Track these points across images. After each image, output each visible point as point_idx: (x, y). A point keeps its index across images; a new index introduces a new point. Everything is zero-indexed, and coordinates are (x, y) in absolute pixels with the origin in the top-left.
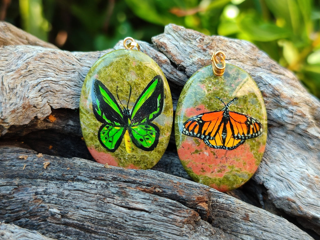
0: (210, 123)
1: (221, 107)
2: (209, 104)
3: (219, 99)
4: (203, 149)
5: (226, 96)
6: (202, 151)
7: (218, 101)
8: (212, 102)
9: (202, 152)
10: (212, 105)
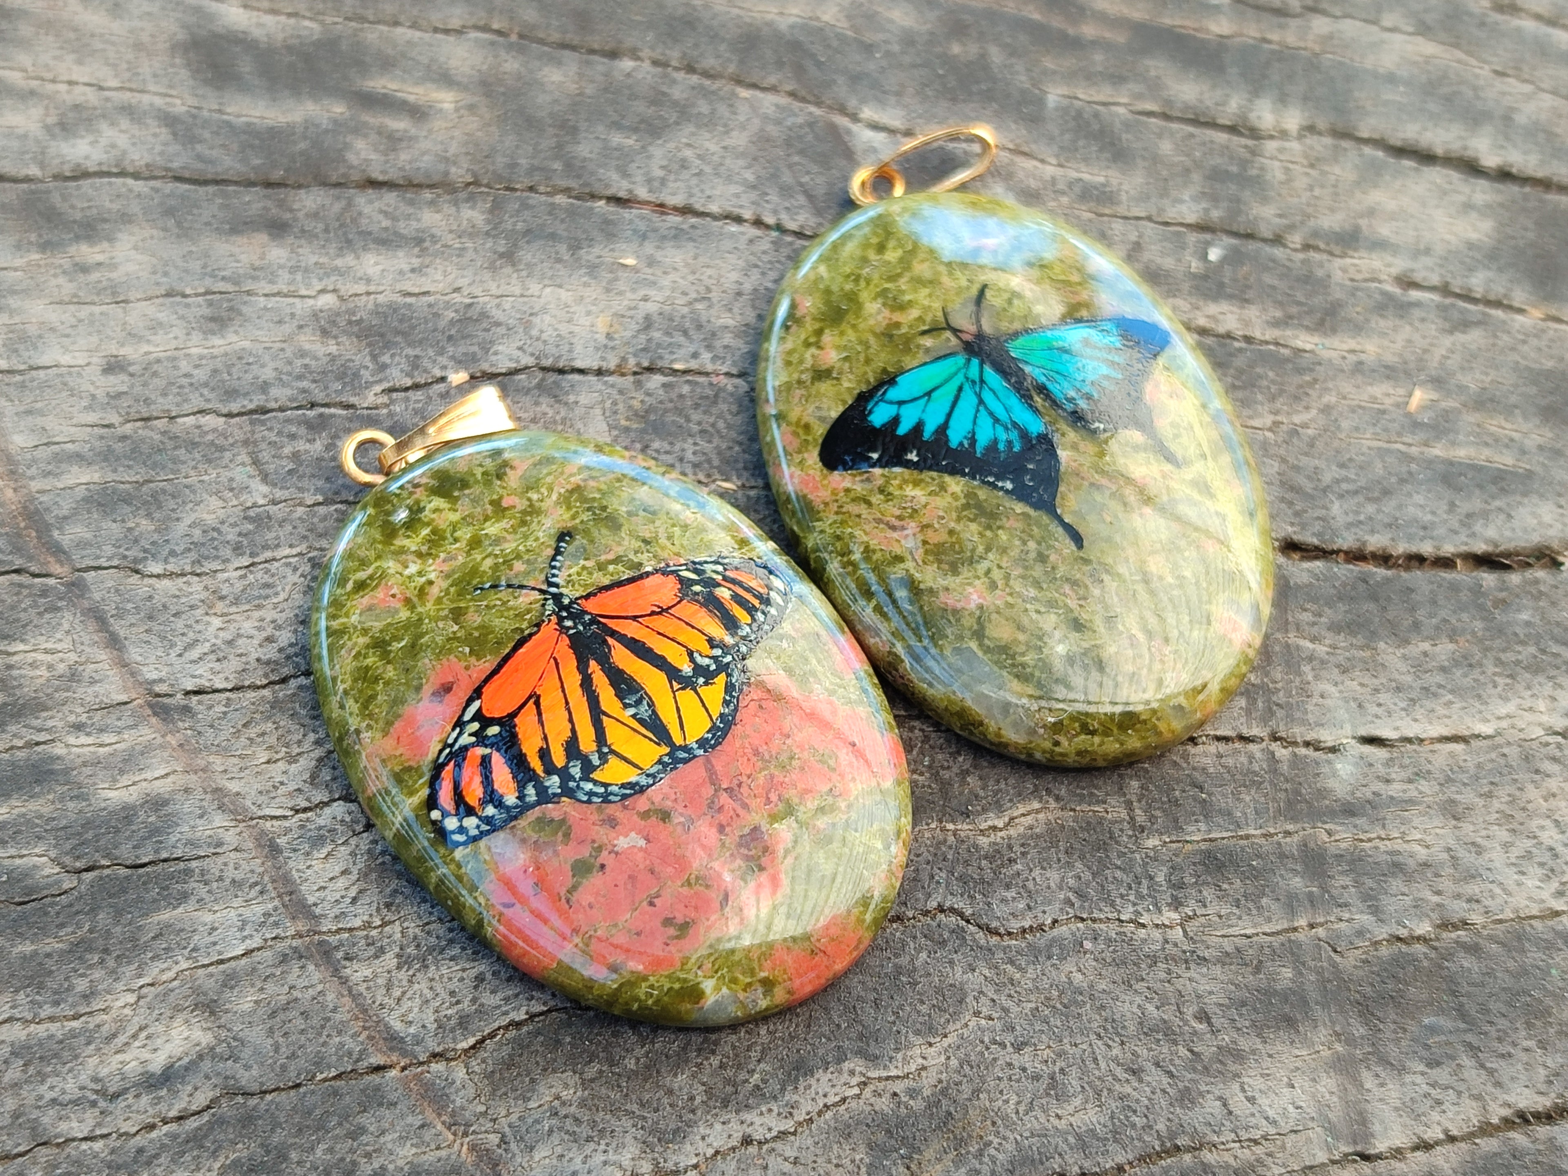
0: (537, 704)
1: (529, 611)
2: (468, 640)
3: (494, 587)
4: (602, 833)
5: (518, 557)
6: (600, 849)
7: (494, 598)
8: (474, 619)
9: (605, 853)
10: (483, 628)
